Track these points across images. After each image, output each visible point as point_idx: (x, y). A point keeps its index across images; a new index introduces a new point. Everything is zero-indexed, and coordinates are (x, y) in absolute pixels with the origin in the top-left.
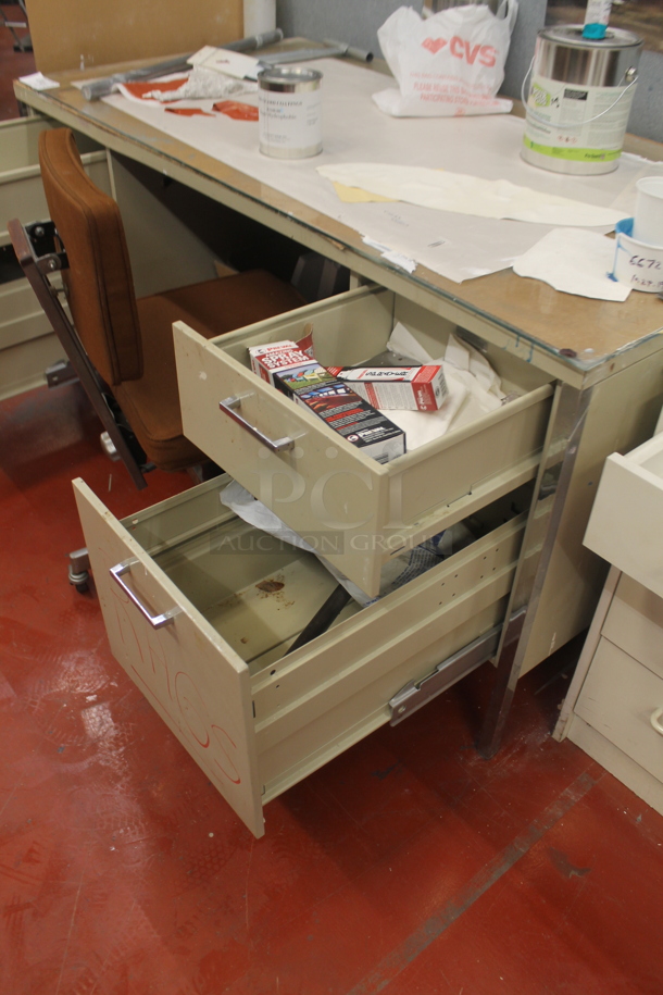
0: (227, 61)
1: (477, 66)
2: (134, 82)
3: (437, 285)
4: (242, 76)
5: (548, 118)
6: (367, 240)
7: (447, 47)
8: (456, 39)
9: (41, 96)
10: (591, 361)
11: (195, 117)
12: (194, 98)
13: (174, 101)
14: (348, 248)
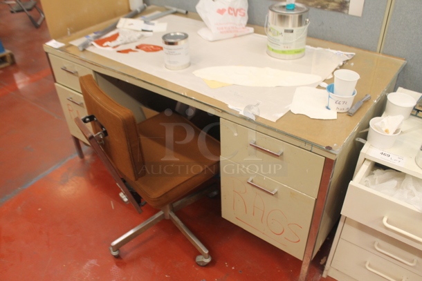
0: (132, 24)
1: (239, 17)
2: (97, 40)
3: (267, 124)
4: (140, 30)
5: (279, 40)
6: (230, 107)
7: (227, 12)
8: (230, 8)
9: (59, 51)
10: (338, 150)
11: (130, 53)
12: (126, 43)
13: (117, 46)
14: (223, 111)
